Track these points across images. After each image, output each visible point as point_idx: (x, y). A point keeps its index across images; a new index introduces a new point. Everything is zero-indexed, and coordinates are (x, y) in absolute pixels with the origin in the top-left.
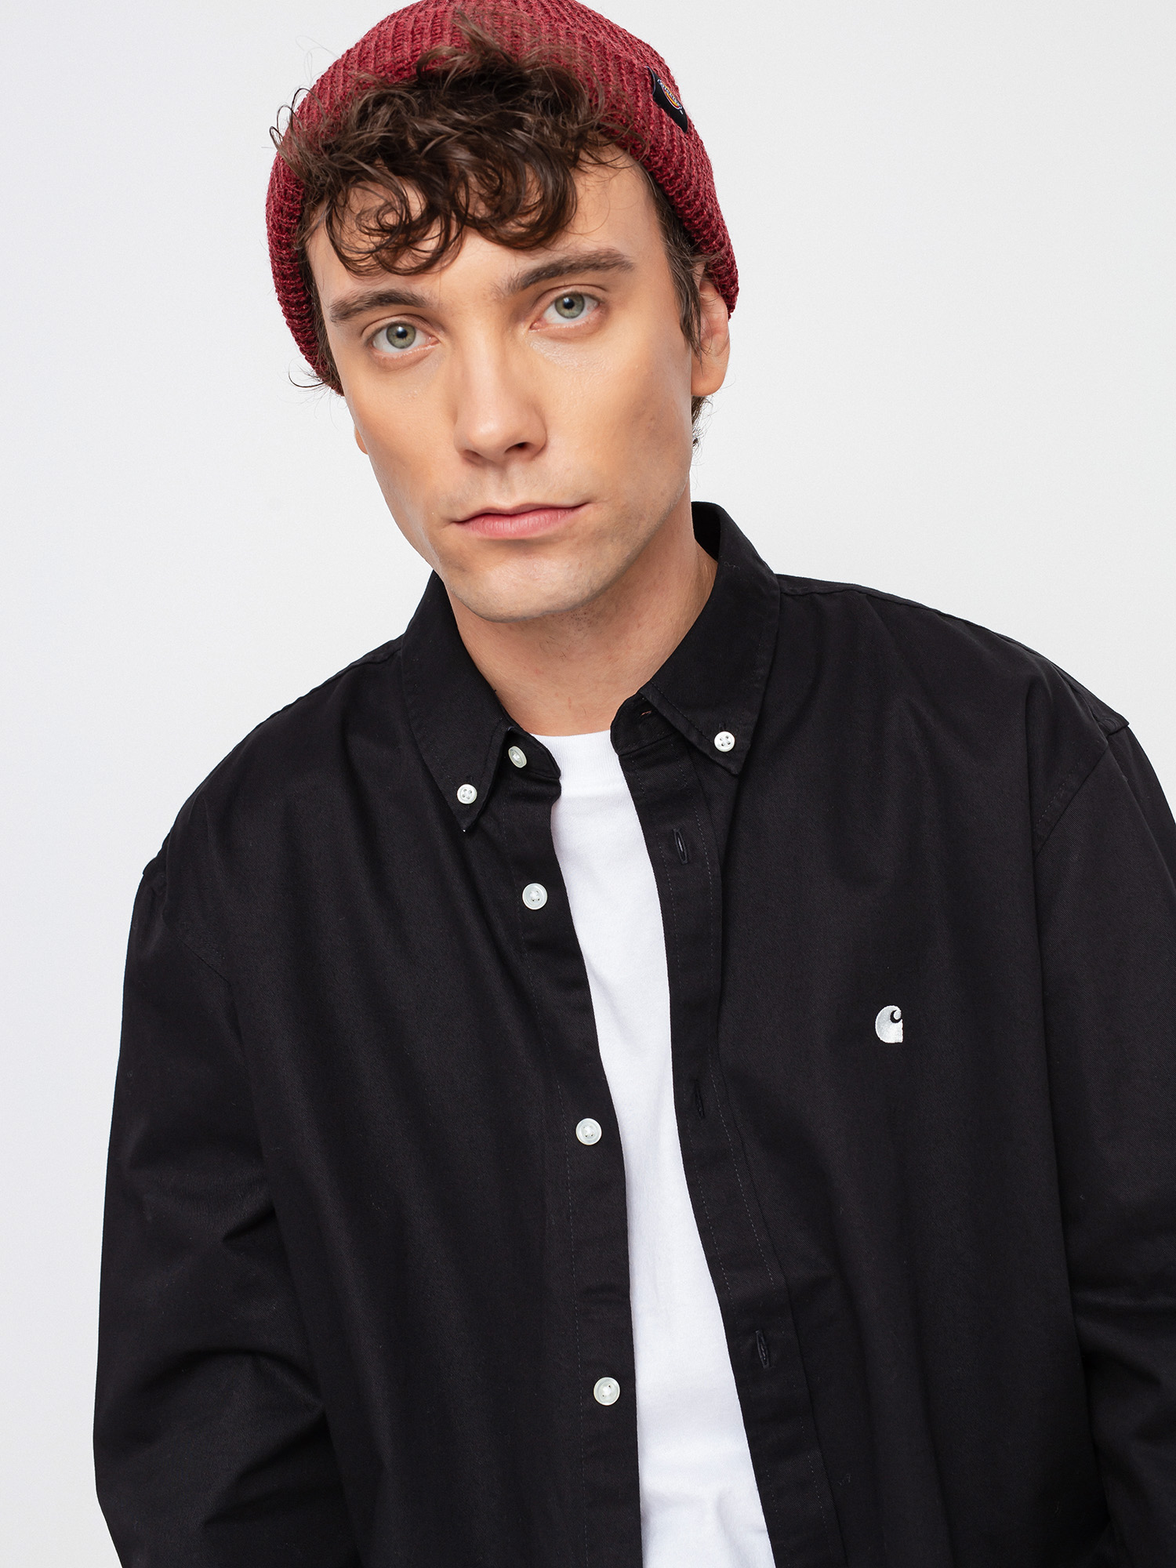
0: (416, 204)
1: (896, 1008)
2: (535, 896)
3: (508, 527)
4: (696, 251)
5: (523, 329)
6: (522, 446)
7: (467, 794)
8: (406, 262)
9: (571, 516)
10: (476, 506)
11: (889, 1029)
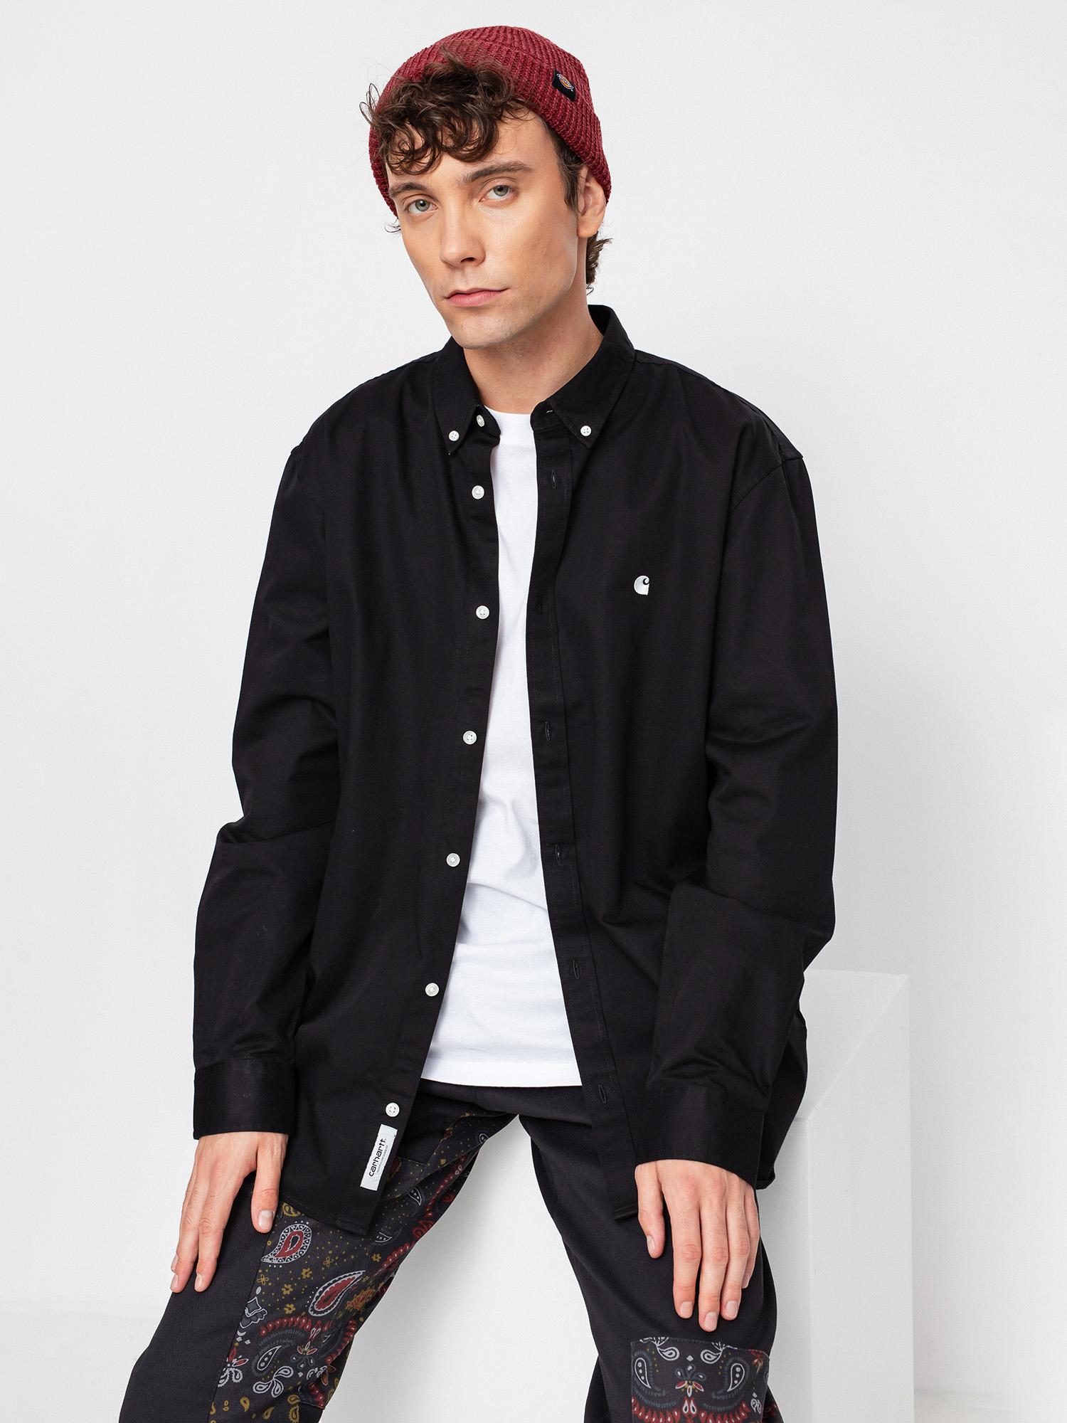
0: (420, 141)
1: (646, 577)
2: (478, 492)
3: (468, 301)
4: (579, 160)
5: (475, 202)
6: (471, 259)
7: (454, 436)
8: (416, 169)
9: (499, 295)
10: (451, 289)
11: (642, 587)
